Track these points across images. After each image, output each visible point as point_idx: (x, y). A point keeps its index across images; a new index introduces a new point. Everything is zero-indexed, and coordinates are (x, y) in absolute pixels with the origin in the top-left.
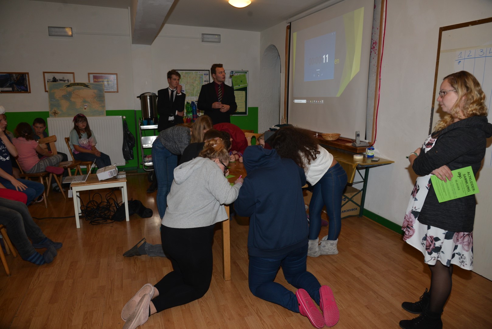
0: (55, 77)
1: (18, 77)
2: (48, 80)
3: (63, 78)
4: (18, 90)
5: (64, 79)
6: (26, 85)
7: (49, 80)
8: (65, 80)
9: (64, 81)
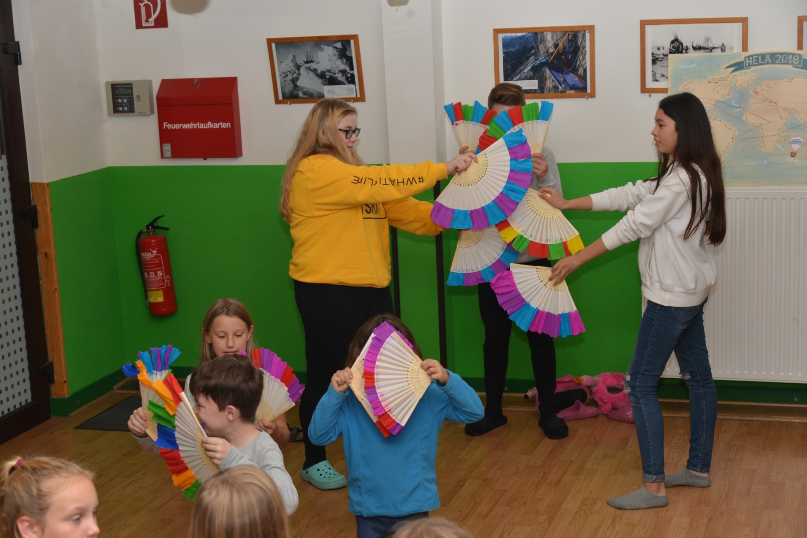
0: (680, 38)
1: (561, 44)
2: (653, 48)
3: (707, 40)
4: (556, 88)
5: (710, 45)
6: (581, 71)
7: (659, 49)
8: (714, 48)
9: (711, 50)
